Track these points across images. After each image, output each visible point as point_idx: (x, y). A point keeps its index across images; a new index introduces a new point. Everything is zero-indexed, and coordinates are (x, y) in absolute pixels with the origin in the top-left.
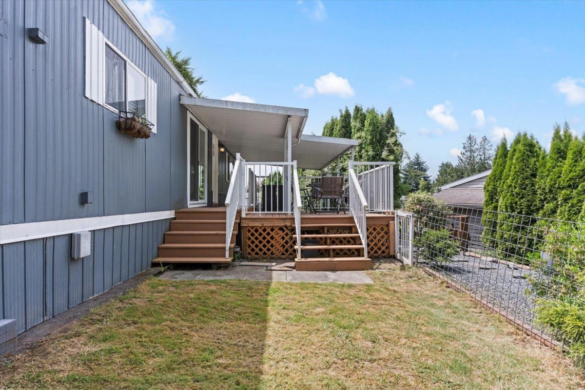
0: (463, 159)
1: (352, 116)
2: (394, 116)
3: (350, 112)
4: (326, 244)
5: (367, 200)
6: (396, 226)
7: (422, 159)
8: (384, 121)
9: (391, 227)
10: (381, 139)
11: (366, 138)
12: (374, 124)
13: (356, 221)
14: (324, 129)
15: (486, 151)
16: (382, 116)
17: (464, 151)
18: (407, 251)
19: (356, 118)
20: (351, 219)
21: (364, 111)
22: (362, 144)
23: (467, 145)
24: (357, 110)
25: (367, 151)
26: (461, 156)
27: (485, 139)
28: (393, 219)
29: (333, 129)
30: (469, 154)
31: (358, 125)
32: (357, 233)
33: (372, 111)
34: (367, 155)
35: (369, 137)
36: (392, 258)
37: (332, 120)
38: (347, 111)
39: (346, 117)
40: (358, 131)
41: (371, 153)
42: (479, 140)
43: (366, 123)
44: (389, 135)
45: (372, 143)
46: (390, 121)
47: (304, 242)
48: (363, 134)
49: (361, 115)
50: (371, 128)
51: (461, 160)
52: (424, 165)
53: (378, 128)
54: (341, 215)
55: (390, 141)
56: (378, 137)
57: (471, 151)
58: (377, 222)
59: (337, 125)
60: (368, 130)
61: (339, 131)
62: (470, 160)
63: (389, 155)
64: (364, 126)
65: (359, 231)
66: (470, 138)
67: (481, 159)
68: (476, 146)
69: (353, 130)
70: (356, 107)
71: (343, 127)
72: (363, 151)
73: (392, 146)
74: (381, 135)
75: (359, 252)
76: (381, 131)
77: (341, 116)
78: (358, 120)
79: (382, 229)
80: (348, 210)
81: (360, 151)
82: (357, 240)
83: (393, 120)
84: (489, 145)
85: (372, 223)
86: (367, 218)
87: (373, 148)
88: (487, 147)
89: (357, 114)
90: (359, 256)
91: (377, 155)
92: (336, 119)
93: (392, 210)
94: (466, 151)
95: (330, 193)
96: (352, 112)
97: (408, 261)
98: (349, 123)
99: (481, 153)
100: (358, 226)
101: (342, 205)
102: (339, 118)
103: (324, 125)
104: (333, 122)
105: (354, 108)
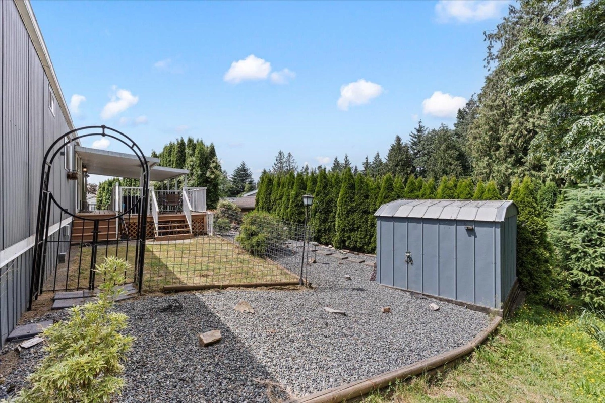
0: (276, 169)
1: (186, 144)
2: (215, 148)
3: (184, 141)
4: (171, 229)
5: (192, 207)
6: (207, 220)
7: (247, 167)
8: (208, 151)
9: (205, 219)
10: (206, 163)
11: (196, 162)
12: (202, 153)
13: (187, 217)
14: (164, 150)
15: (291, 163)
16: (207, 147)
17: (276, 163)
18: (210, 229)
19: (189, 146)
20: (184, 216)
21: (195, 142)
22: (193, 165)
23: (278, 158)
24: (190, 140)
25: (196, 171)
26: (274, 166)
27: (290, 155)
28: (206, 215)
29: (171, 151)
30: (279, 165)
31: (190, 152)
32: (187, 223)
33: (201, 143)
34: (197, 173)
35: (198, 162)
36: (206, 234)
37: (171, 144)
38: (182, 140)
39: (182, 144)
40: (190, 156)
41: (199, 172)
42: (286, 155)
43: (196, 151)
44: (211, 161)
45: (200, 165)
46: (213, 152)
47: (160, 228)
48: (194, 159)
49: (193, 145)
50: (199, 156)
51: (275, 169)
52: (249, 171)
53: (204, 156)
54: (179, 214)
55: (212, 165)
56: (204, 162)
57: (281, 163)
58: (198, 217)
59: (174, 149)
60: (197, 157)
61: (176, 154)
62: (280, 169)
63: (211, 175)
64: (194, 152)
65: (188, 222)
66: (280, 153)
67: (287, 169)
68: (284, 160)
69: (187, 155)
70: (189, 139)
71: (179, 151)
72: (194, 170)
73: (213, 169)
74: (206, 160)
75: (188, 232)
76: (206, 158)
77: (178, 144)
78: (190, 148)
79: (200, 221)
80: (182, 211)
81: (191, 170)
82: (187, 226)
83: (214, 151)
84: (293, 159)
85: (194, 218)
86: (192, 216)
87: (201, 169)
88: (291, 161)
89: (190, 143)
90: (188, 233)
91: (203, 174)
92: (174, 143)
93: (205, 211)
94: (278, 163)
95: (172, 202)
96: (186, 141)
97: (211, 234)
98: (184, 149)
99: (287, 165)
100: (187, 219)
101: (179, 208)
102: (176, 143)
103: (164, 147)
104: (172, 146)
105: (187, 139)
